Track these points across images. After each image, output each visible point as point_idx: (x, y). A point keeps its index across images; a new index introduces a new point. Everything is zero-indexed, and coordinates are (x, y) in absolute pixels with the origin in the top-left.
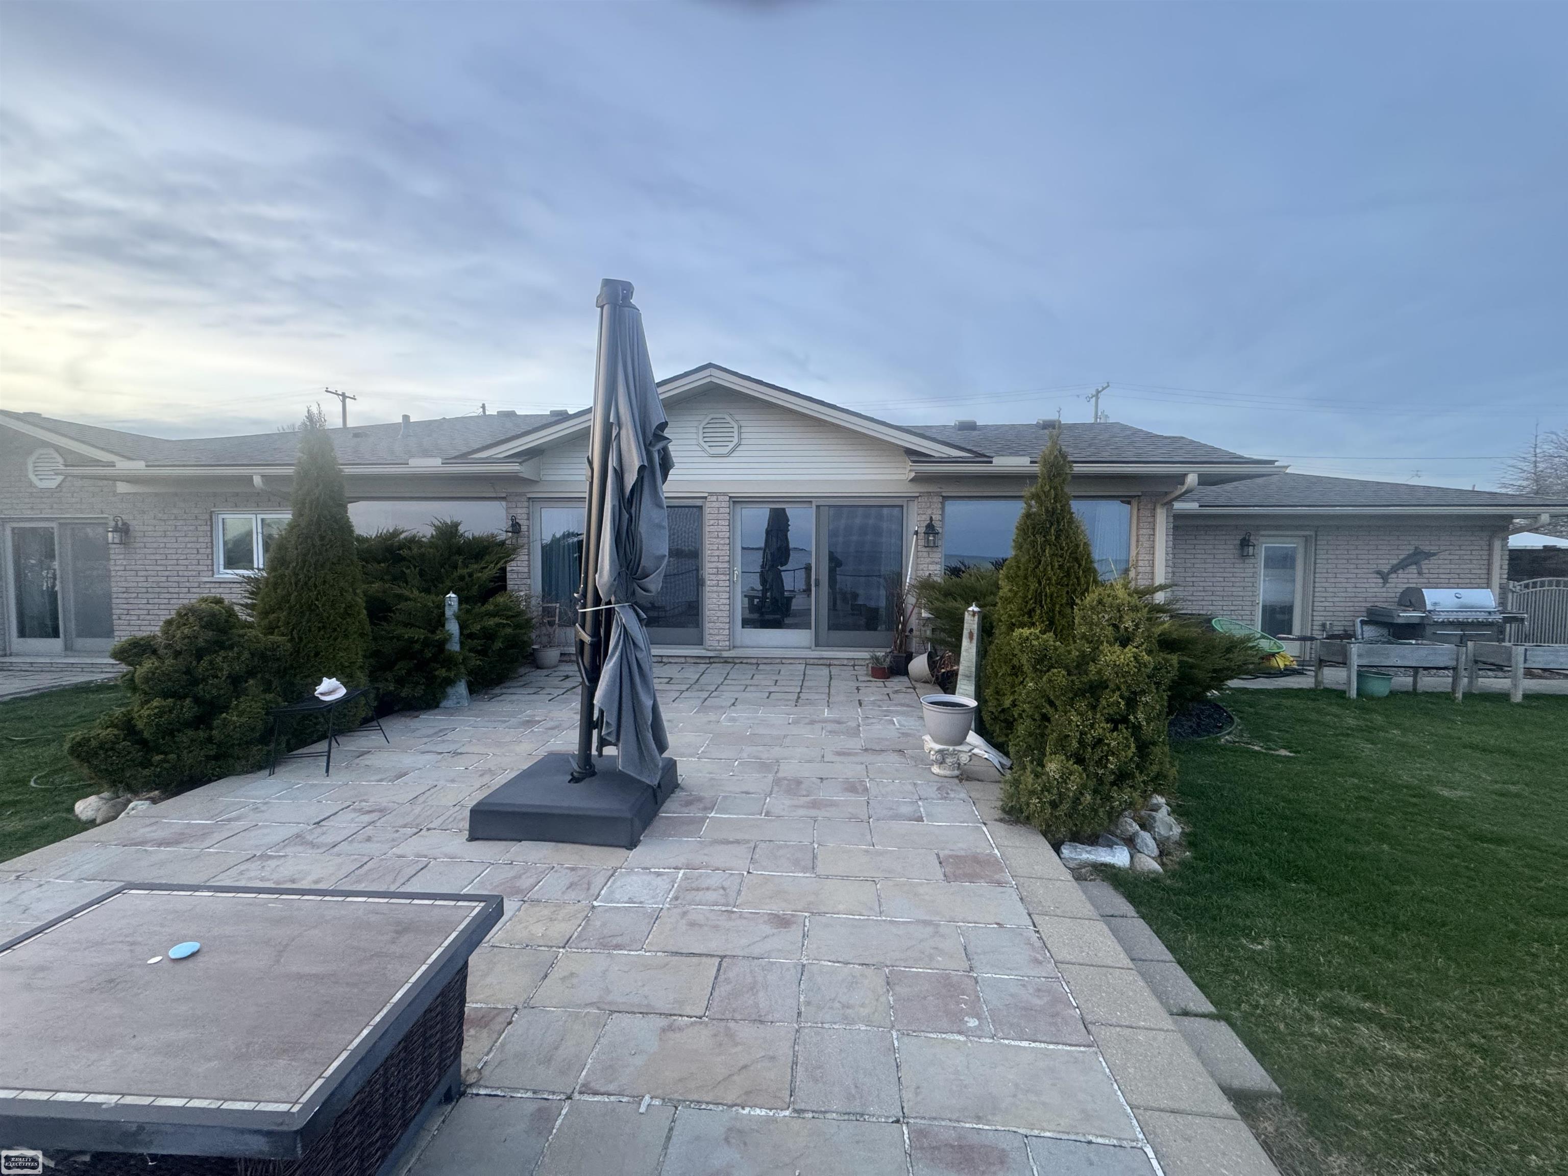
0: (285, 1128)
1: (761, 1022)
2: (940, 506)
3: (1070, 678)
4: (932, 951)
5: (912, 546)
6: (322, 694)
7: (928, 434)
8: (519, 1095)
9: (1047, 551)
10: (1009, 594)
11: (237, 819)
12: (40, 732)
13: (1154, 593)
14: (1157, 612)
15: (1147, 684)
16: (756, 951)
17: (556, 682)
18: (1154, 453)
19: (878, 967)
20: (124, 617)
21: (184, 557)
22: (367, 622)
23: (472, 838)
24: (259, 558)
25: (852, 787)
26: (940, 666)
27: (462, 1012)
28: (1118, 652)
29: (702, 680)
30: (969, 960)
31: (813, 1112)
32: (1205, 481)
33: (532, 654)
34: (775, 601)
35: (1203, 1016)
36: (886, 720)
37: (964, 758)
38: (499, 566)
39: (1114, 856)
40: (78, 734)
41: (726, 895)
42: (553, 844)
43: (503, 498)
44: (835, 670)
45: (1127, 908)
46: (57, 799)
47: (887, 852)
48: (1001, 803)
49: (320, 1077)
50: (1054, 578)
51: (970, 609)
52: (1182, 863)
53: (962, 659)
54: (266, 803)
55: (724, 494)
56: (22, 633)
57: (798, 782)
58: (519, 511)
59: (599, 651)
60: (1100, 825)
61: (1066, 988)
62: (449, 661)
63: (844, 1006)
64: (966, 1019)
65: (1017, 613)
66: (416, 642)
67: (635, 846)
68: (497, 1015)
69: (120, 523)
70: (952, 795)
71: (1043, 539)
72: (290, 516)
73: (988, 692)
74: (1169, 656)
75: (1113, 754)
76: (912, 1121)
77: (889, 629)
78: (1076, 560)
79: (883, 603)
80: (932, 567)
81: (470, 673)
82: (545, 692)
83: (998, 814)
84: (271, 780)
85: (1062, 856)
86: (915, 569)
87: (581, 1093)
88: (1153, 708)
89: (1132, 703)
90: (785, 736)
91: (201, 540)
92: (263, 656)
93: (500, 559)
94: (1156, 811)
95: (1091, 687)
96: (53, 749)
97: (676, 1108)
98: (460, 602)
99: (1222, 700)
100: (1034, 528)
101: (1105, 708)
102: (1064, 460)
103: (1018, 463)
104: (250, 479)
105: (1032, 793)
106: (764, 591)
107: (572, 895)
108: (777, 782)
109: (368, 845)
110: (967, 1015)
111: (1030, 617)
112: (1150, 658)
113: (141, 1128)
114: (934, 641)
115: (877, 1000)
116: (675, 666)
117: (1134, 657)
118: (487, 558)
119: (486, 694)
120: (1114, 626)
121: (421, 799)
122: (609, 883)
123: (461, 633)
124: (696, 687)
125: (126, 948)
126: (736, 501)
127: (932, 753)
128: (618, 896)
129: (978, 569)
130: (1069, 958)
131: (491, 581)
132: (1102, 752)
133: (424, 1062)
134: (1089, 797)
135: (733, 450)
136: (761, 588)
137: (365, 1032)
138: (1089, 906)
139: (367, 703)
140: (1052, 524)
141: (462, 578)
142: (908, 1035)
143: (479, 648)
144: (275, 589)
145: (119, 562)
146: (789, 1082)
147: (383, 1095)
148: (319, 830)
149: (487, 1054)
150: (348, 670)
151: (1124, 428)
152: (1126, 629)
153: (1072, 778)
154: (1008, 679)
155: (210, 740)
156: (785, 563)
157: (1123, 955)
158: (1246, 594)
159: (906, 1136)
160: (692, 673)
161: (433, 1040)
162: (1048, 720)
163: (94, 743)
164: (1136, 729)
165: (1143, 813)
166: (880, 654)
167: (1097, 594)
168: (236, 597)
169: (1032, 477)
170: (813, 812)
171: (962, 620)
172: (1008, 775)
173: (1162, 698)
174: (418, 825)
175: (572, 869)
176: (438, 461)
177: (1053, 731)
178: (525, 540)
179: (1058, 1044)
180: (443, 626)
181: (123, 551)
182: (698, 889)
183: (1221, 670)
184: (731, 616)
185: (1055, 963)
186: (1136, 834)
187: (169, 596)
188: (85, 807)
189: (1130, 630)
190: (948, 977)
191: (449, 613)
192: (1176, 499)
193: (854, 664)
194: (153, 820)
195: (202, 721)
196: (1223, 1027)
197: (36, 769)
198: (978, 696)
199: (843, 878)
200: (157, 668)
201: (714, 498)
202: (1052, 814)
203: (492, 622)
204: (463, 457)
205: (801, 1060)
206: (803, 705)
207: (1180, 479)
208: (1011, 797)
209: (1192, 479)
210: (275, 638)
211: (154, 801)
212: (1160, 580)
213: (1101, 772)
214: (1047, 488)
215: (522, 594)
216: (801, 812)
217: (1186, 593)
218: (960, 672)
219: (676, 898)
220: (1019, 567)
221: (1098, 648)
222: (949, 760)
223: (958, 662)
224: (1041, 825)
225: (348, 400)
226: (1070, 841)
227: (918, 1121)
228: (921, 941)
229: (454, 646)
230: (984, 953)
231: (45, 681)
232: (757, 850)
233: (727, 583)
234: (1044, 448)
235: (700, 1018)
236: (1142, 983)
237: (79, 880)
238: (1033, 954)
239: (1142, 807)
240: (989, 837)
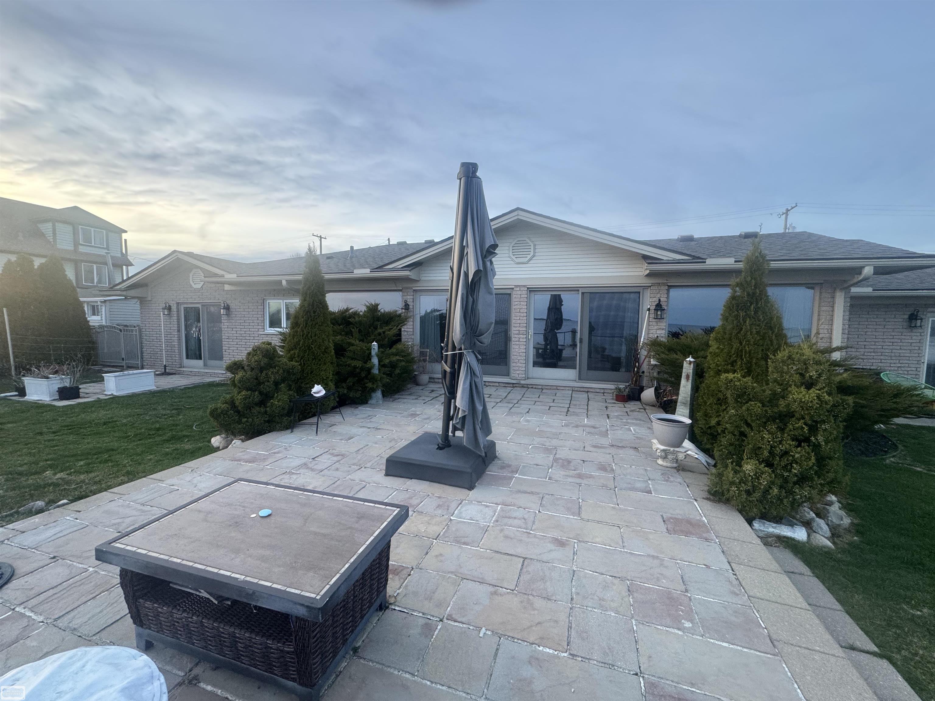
0: (313, 605)
1: (549, 599)
2: (666, 292)
3: (764, 409)
4: (658, 575)
5: (645, 318)
6: (314, 393)
7: (658, 245)
8: (415, 614)
9: (747, 322)
10: (717, 351)
11: (278, 453)
12: (196, 404)
13: (831, 352)
14: (834, 366)
15: (826, 416)
16: (545, 558)
17: (427, 393)
18: (835, 252)
19: (622, 579)
20: (227, 351)
21: (252, 321)
22: (334, 356)
23: (387, 475)
24: (284, 323)
25: (603, 468)
26: (663, 396)
27: (387, 566)
28: (804, 393)
29: (508, 398)
30: (685, 585)
31: (582, 657)
32: (879, 271)
33: (414, 377)
34: (552, 351)
35: (868, 652)
36: (626, 428)
37: (681, 456)
38: (398, 328)
39: (795, 533)
40: (211, 406)
41: (526, 523)
42: (428, 482)
43: (401, 290)
44: (591, 395)
45: (805, 570)
46: (204, 436)
47: (627, 510)
48: (708, 488)
49: (328, 584)
50: (752, 340)
51: (688, 359)
52: (850, 544)
53: (680, 392)
54: (290, 446)
55: (524, 286)
56: (188, 357)
57: (569, 462)
58: (409, 297)
59: (454, 376)
60: (783, 510)
61: (757, 614)
62: (373, 379)
63: (600, 599)
64: (683, 621)
65: (723, 363)
66: (357, 368)
67: (473, 489)
68: (402, 570)
69: (226, 305)
70: (672, 479)
71: (744, 313)
72: (298, 301)
73: (699, 415)
74: (846, 398)
75: (797, 463)
76: (646, 676)
77: (628, 371)
78: (771, 328)
79: (623, 354)
80: (658, 332)
81: (384, 386)
82: (421, 398)
83: (706, 495)
84: (292, 435)
85: (753, 528)
86: (648, 333)
87: (447, 619)
88: (831, 433)
89: (814, 429)
90: (560, 433)
91: (259, 313)
92: (288, 372)
93: (399, 324)
94: (830, 505)
95: (780, 416)
96: (201, 413)
97: (500, 638)
98: (379, 348)
99: (887, 432)
100: (738, 306)
101: (791, 430)
102: (763, 259)
103: (727, 262)
104: (281, 282)
105: (732, 483)
106: (546, 345)
107: (439, 512)
108: (556, 460)
109: (338, 472)
110: (683, 618)
111: (733, 366)
112: (830, 398)
113: (254, 593)
114: (658, 380)
115: (622, 599)
116: (493, 387)
117: (817, 396)
118: (392, 323)
119: (391, 398)
120: (801, 374)
121: (361, 451)
122: (459, 508)
123: (379, 364)
124: (505, 400)
125: (242, 508)
126: (532, 290)
127: (658, 451)
128: (464, 515)
129: (693, 334)
130: (758, 595)
131: (394, 336)
132: (787, 460)
133: (371, 587)
134: (776, 490)
135: (530, 260)
136: (544, 343)
137: (347, 566)
138: (774, 562)
139: (334, 399)
140: (751, 304)
141: (380, 334)
142: (643, 624)
143: (388, 372)
144: (293, 338)
145: (225, 324)
146: (566, 637)
147: (353, 599)
148: (314, 462)
149: (399, 589)
150: (325, 381)
151: (810, 235)
152: (811, 377)
153: (763, 476)
154: (715, 407)
155: (266, 412)
156: (560, 328)
157: (801, 599)
158: (912, 355)
159: (642, 685)
160: (503, 392)
161: (375, 577)
162: (746, 436)
163: (219, 411)
164: (816, 447)
165: (819, 506)
166: (622, 386)
167: (787, 352)
168: (276, 341)
169: (737, 272)
170: (578, 481)
171: (682, 367)
172: (714, 470)
173: (838, 426)
174: (360, 465)
175: (439, 497)
176: (368, 271)
177: (749, 444)
178: (411, 314)
179: (751, 649)
180: (370, 360)
181: (226, 318)
182: (509, 518)
183: (888, 410)
184: (527, 360)
185: (748, 596)
186: (813, 519)
187: (246, 341)
188: (216, 441)
189: (814, 377)
190: (670, 593)
191: (373, 353)
192: (856, 284)
193: (604, 392)
194: (243, 450)
195: (262, 403)
196: (885, 663)
197: (195, 421)
198: (691, 416)
199: (598, 522)
200: (244, 376)
201: (518, 289)
202: (746, 499)
203: (395, 359)
204: (380, 268)
205: (573, 626)
206: (571, 415)
207: (858, 270)
208: (715, 485)
209: (868, 270)
210: (293, 363)
211: (243, 441)
212: (837, 342)
213: (786, 474)
214: (749, 279)
215: (410, 343)
216: (570, 480)
217: (858, 353)
218: (679, 400)
219: (497, 521)
220: (725, 333)
221: (787, 389)
222: (670, 457)
223: (678, 394)
224: (738, 506)
225: (322, 239)
226: (759, 519)
227: (650, 677)
228: (651, 568)
229: (375, 371)
230: (696, 582)
231: (196, 380)
232: (544, 499)
233: (525, 340)
234: (747, 250)
235: (513, 591)
236: (818, 622)
237: (215, 475)
238: (732, 589)
239: (818, 503)
240: (699, 509)
